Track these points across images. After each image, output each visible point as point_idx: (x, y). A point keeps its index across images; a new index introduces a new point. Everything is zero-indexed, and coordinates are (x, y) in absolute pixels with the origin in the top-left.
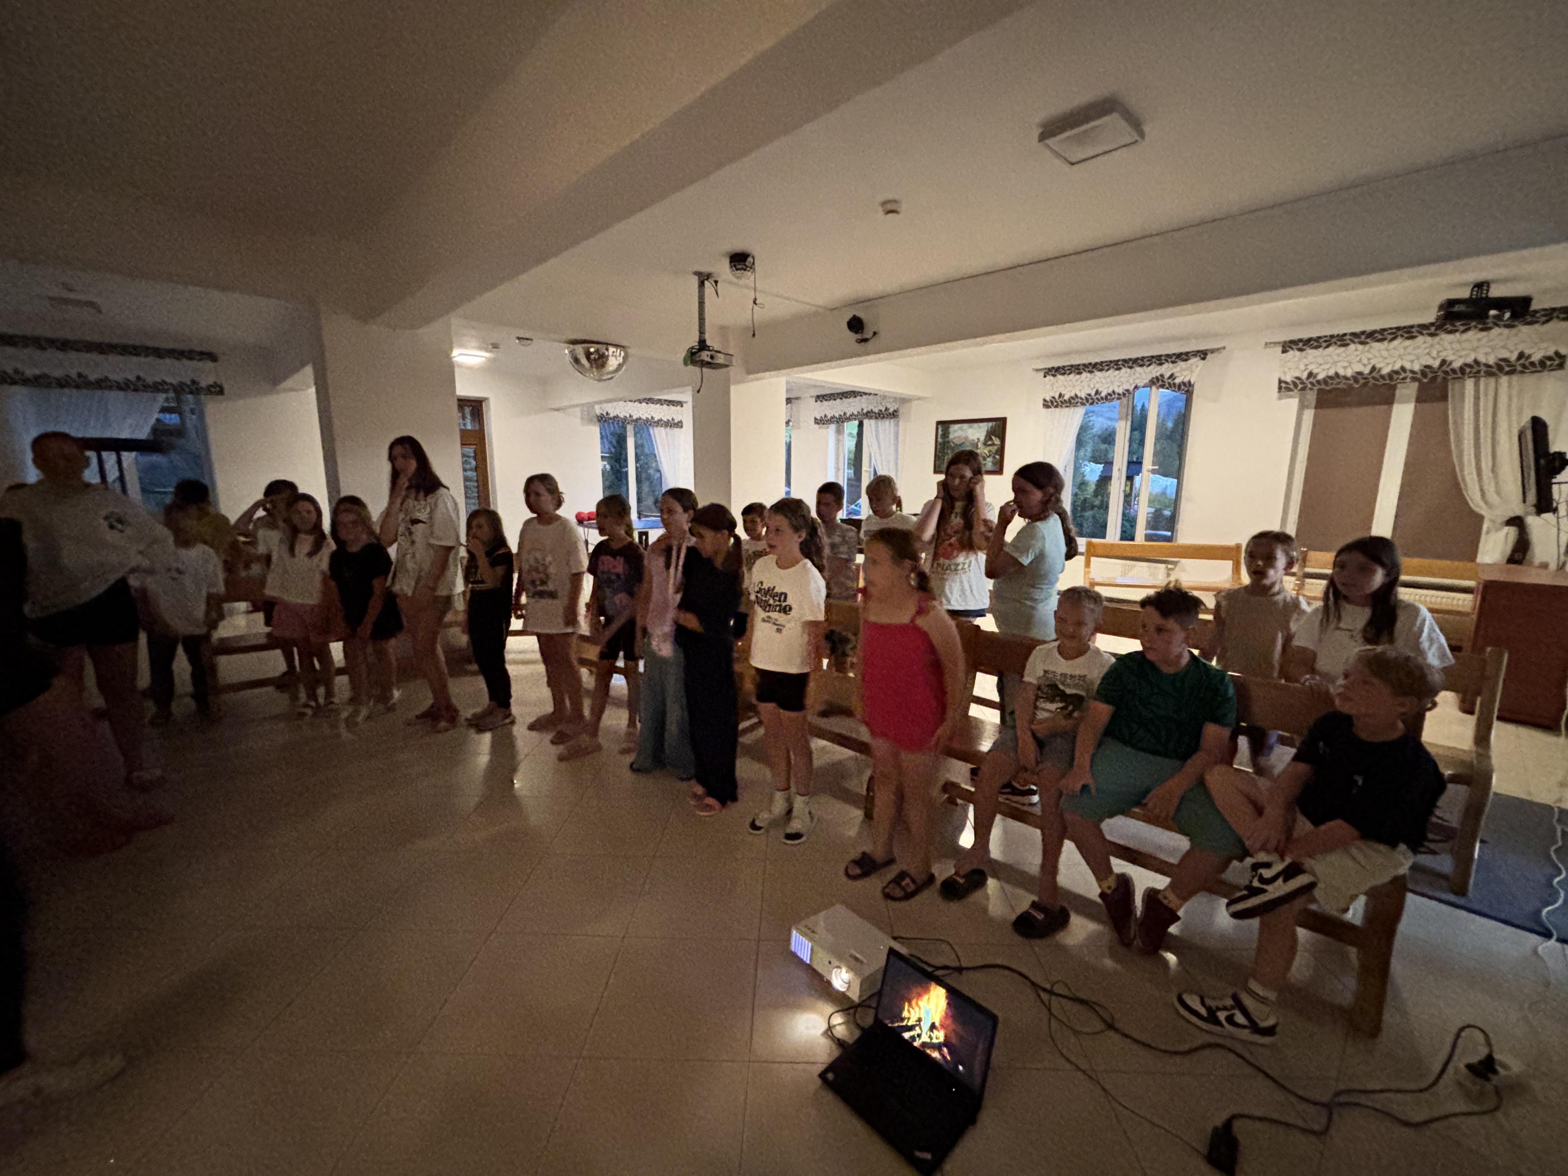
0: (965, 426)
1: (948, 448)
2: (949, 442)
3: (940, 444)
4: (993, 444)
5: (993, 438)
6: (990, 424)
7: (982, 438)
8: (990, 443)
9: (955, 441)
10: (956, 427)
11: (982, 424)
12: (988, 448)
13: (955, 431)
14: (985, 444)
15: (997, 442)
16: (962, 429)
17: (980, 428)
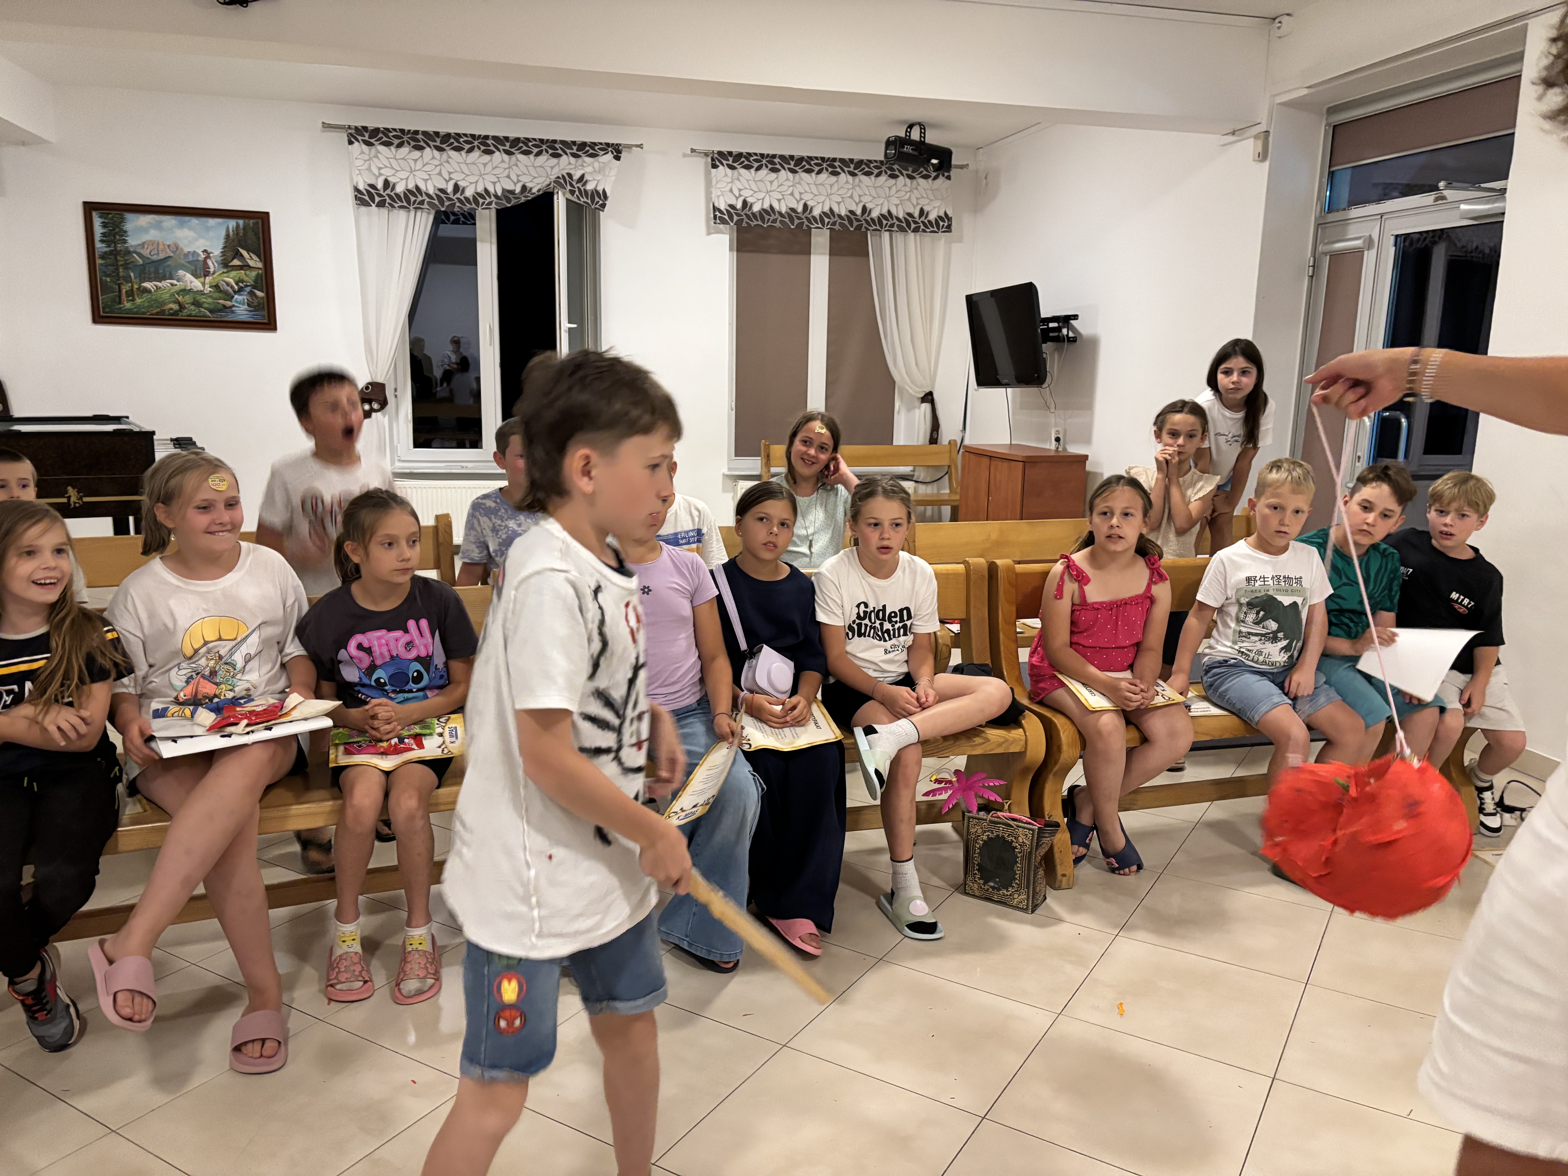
0: (169, 221)
1: (126, 266)
2: (128, 252)
3: (102, 257)
4: (245, 267)
5: (244, 253)
6: (232, 223)
7: (217, 251)
8: (236, 262)
9: (145, 252)
10: (145, 220)
11: (212, 222)
12: (233, 273)
13: (145, 230)
14: (225, 264)
15: (255, 262)
16: (158, 226)
17: (208, 229)
